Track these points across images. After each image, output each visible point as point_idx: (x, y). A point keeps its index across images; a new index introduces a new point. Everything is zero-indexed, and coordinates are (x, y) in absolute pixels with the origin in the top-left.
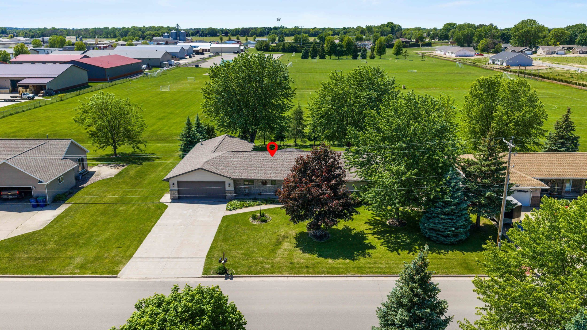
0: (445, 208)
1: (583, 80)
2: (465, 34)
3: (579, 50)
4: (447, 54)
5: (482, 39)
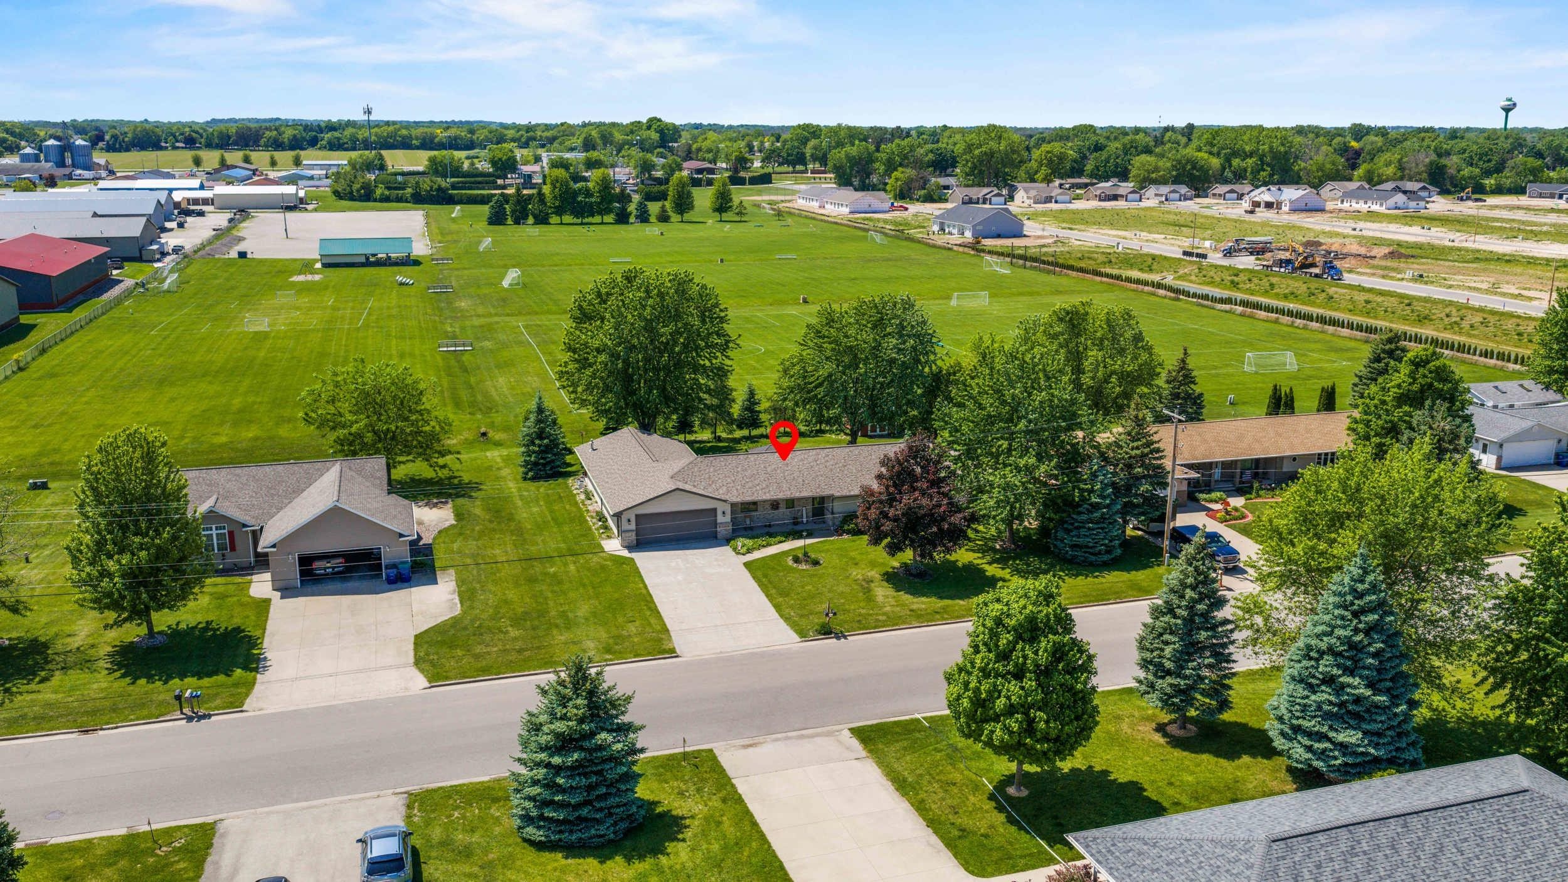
0: (1092, 512)
1: (1131, 266)
2: (854, 157)
3: (1098, 193)
4: (828, 206)
5: (895, 169)
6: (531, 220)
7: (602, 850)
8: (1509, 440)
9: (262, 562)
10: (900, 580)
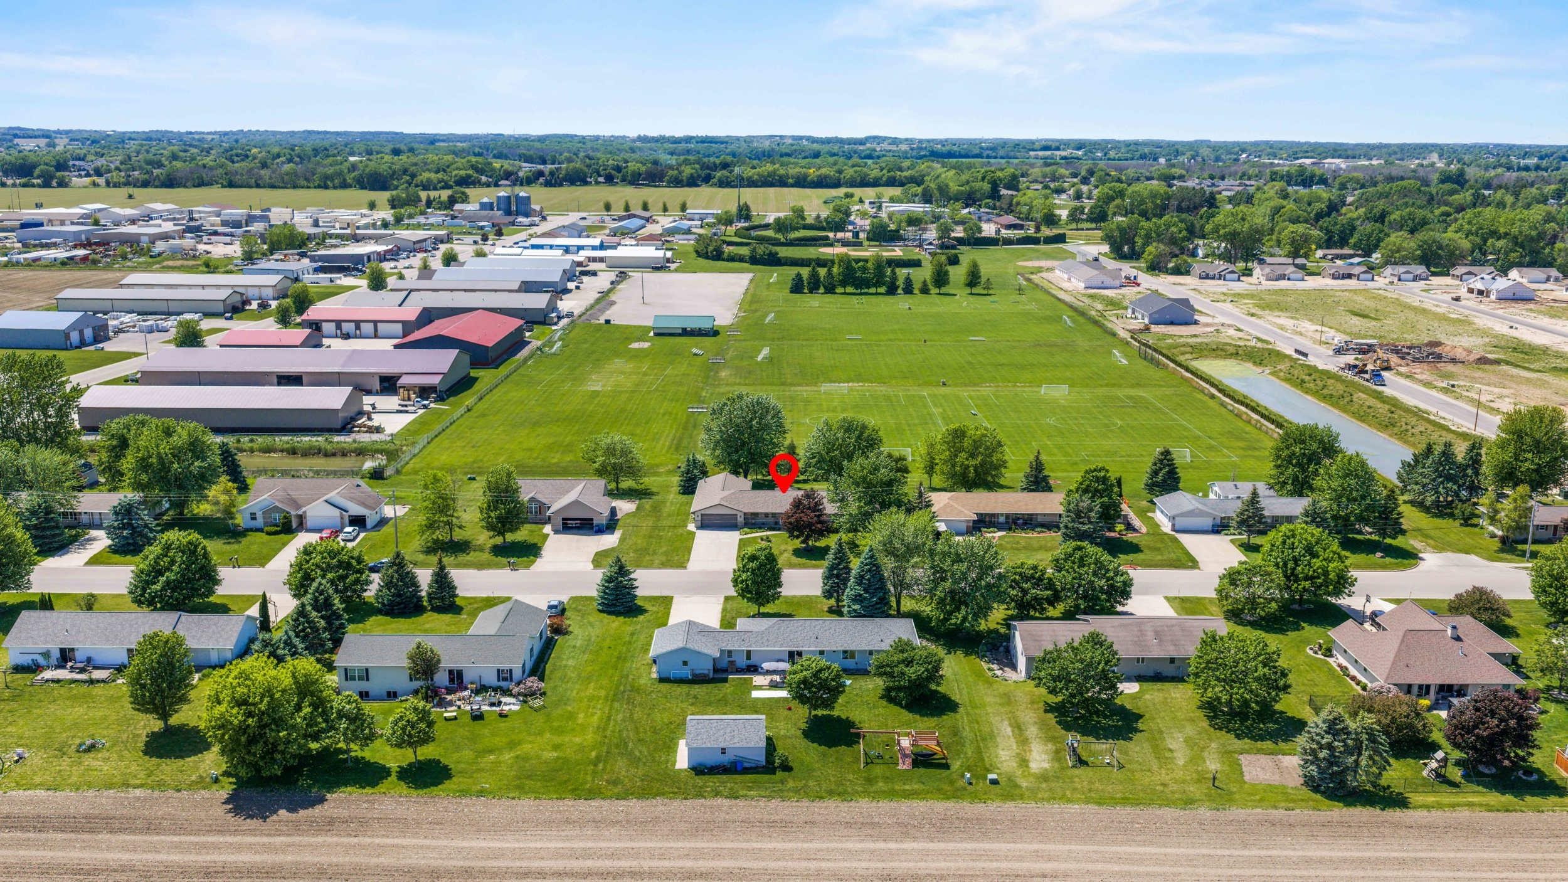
4: (1072, 280)
6: (822, 290)
7: (618, 614)
8: (1178, 515)
9: (548, 520)
10: (797, 553)
